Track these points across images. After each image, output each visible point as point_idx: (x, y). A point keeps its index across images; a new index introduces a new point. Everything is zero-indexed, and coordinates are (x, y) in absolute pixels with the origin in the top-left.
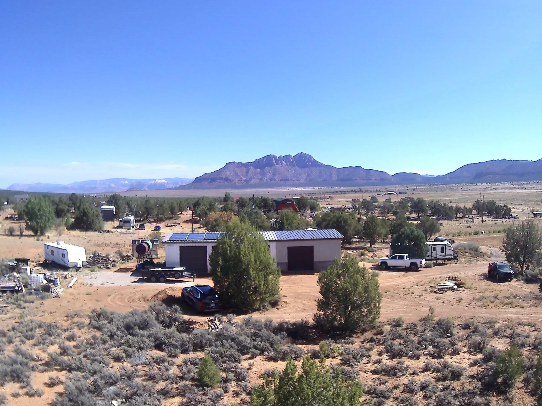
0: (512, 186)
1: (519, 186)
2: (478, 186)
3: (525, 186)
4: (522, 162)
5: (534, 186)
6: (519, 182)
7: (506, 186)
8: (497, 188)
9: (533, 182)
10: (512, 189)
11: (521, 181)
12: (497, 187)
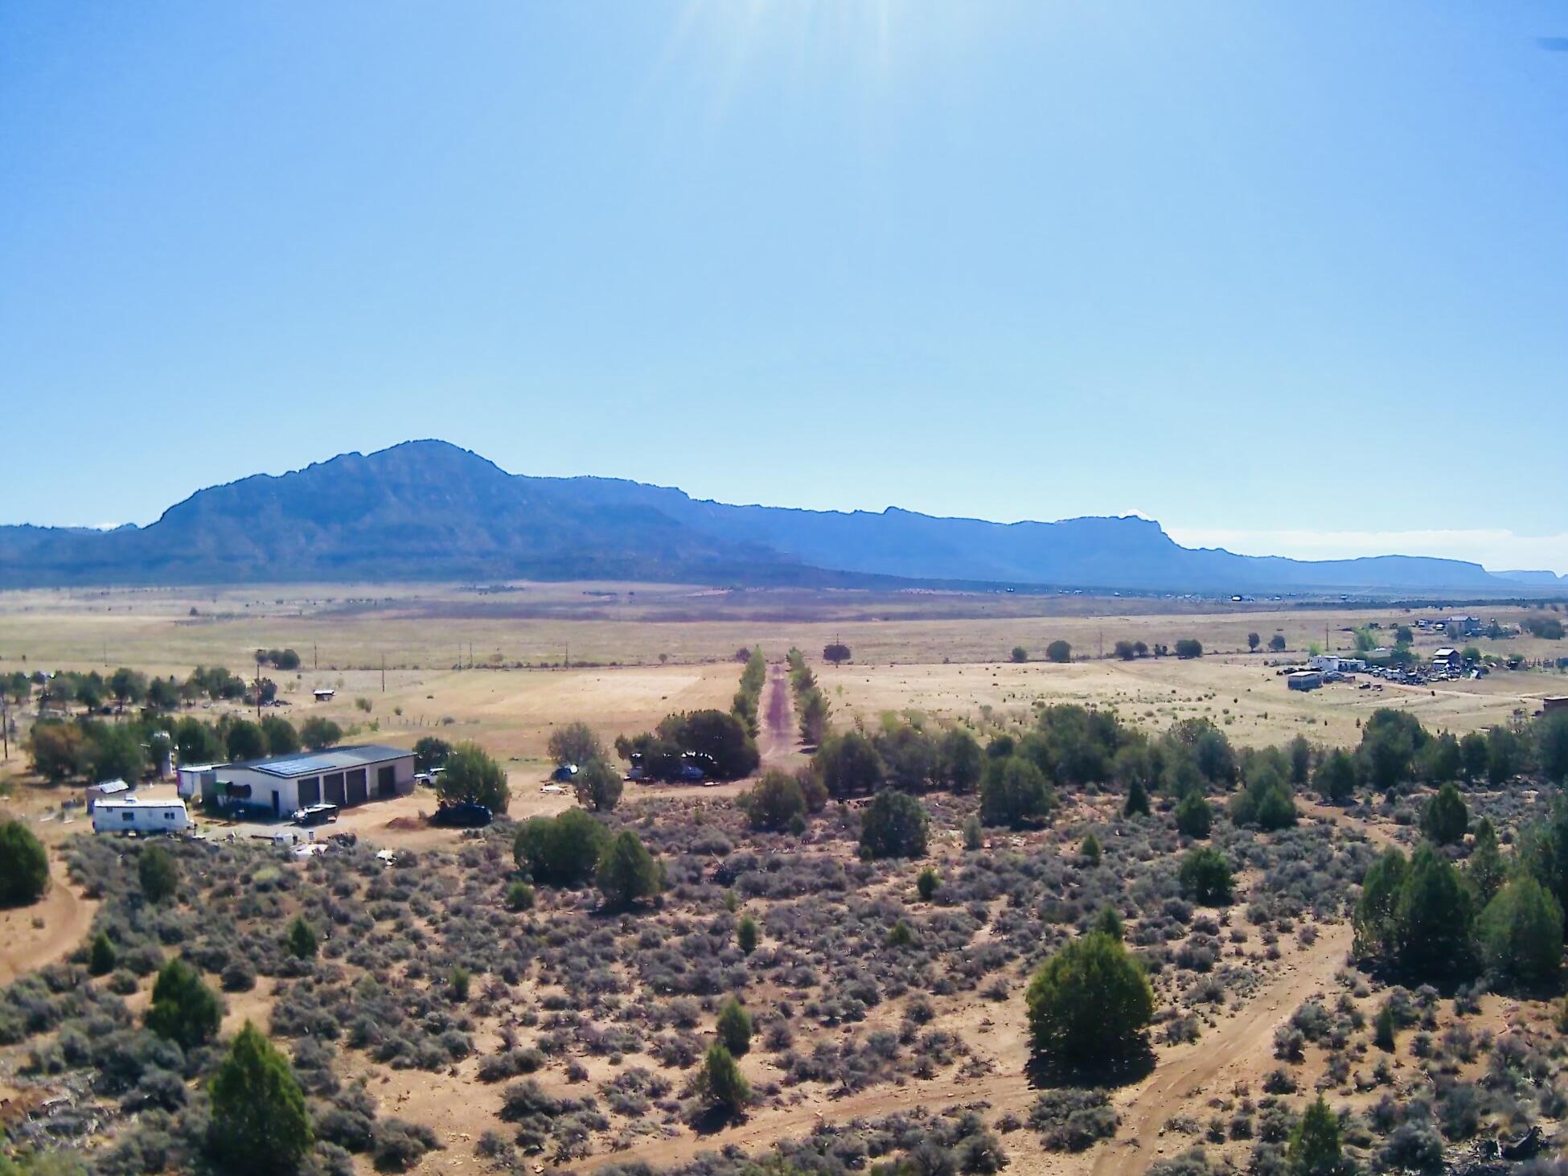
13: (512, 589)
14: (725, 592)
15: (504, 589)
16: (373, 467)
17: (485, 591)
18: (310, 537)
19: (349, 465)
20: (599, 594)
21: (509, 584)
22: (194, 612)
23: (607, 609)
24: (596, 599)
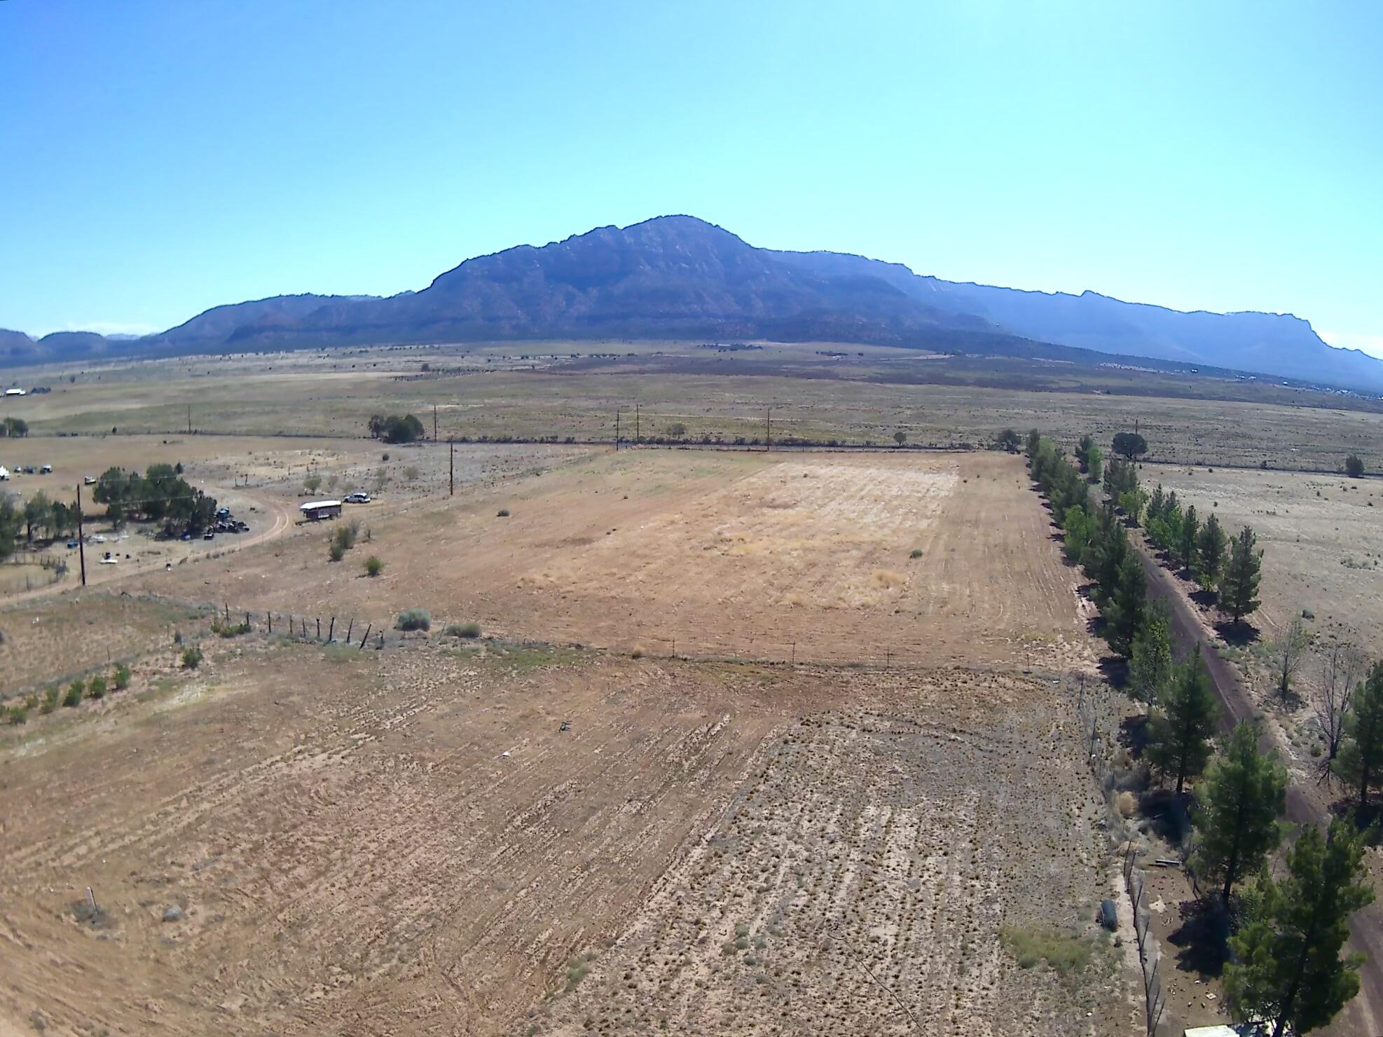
0: (320, 361)
1: (338, 361)
2: (234, 360)
3: (354, 360)
4: (355, 299)
5: (375, 360)
6: (342, 350)
7: (303, 360)
8: (281, 367)
9: (376, 348)
10: (319, 368)
11: (347, 345)
12: (279, 362)
13: (751, 347)
14: (947, 356)
15: (744, 348)
16: (629, 240)
17: (724, 349)
18: (570, 299)
19: (607, 237)
20: (830, 354)
21: (748, 344)
22: (425, 368)
23: (838, 369)
24: (827, 358)
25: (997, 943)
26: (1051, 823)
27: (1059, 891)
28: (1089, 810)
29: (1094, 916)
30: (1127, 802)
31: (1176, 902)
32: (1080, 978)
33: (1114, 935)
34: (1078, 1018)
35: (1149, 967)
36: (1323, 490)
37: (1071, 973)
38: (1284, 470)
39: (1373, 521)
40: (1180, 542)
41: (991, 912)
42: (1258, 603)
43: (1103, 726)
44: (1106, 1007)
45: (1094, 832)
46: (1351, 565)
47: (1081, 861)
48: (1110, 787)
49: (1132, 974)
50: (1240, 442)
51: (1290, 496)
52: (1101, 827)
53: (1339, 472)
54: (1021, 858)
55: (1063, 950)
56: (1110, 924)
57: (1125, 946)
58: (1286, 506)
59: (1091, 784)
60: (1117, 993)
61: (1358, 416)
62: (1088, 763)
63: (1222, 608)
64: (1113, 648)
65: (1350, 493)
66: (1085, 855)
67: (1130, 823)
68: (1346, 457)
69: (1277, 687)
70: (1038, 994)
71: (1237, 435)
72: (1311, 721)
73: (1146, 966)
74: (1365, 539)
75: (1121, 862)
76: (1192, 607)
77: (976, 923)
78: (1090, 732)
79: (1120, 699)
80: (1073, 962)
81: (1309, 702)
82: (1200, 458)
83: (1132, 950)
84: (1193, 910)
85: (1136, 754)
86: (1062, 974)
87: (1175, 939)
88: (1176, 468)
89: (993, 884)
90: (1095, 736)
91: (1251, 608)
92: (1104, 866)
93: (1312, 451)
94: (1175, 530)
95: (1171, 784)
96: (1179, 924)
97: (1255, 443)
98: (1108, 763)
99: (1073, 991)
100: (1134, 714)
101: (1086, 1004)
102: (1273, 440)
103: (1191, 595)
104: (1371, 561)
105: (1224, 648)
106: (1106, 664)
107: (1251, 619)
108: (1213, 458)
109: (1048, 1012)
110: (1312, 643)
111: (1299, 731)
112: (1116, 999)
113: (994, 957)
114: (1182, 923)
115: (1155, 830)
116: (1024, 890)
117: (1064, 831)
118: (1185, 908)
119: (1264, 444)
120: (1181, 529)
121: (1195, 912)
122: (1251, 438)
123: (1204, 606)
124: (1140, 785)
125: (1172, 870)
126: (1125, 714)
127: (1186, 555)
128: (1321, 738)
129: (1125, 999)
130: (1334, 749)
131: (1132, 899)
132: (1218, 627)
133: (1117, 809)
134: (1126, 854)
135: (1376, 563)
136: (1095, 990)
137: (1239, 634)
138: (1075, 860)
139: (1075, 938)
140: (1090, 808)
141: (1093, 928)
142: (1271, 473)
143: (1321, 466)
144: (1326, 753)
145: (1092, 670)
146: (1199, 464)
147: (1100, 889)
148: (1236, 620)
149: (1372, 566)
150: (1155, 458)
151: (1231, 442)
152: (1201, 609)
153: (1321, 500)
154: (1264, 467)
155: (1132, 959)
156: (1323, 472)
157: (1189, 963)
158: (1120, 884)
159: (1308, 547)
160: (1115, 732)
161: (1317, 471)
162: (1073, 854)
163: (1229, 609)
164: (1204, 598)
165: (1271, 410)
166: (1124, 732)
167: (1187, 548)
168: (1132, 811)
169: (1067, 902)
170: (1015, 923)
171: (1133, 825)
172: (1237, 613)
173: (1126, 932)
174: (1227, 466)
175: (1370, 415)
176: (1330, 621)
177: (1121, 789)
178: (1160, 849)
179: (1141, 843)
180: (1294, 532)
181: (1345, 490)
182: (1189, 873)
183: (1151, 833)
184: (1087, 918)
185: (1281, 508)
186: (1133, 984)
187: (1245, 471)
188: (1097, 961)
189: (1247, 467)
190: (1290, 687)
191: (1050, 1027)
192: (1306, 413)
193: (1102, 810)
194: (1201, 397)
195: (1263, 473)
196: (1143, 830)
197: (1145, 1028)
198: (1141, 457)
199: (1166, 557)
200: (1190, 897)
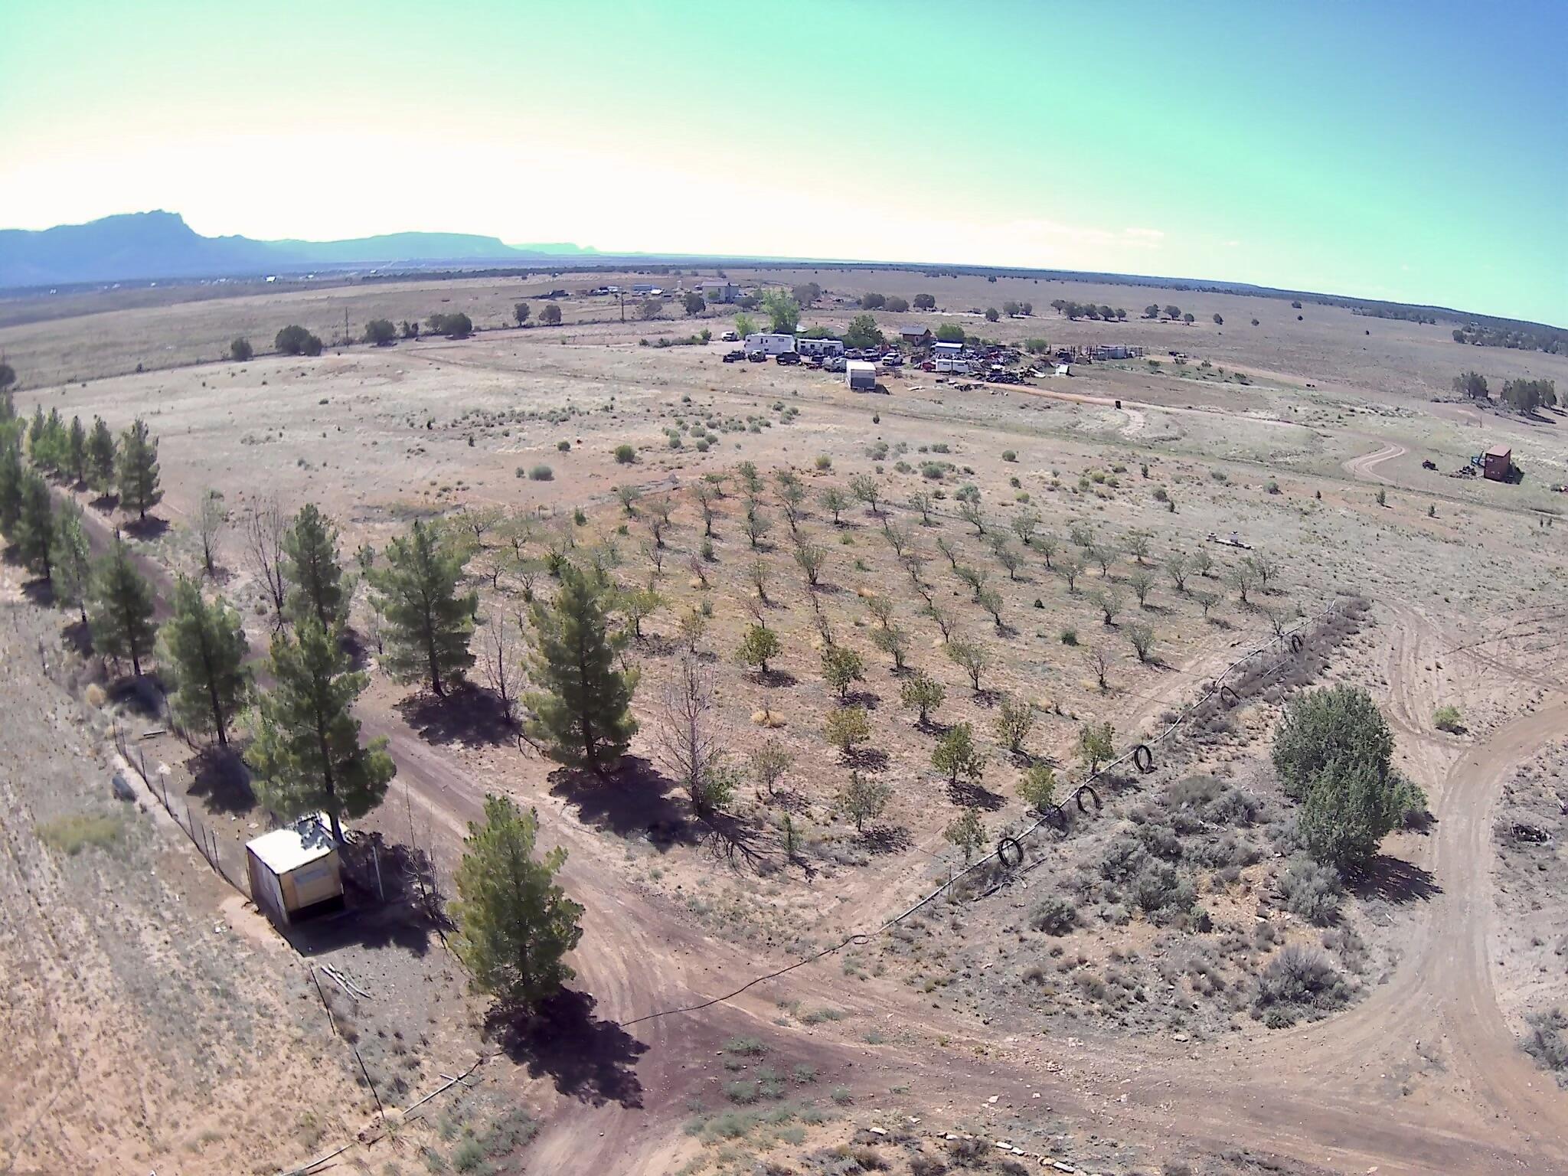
25: (40, 843)
26: (34, 731)
27: (70, 784)
28: (62, 712)
29: (110, 793)
30: (94, 693)
31: (179, 762)
32: (127, 848)
33: (136, 805)
34: (146, 879)
35: (183, 819)
36: (209, 380)
37: (116, 846)
38: (162, 368)
39: (270, 398)
40: (70, 455)
41: (21, 820)
42: (160, 494)
43: (45, 639)
44: (163, 863)
45: (75, 728)
46: (253, 442)
47: (76, 754)
48: (73, 688)
49: (169, 830)
50: (110, 351)
51: (173, 393)
52: (81, 722)
53: (224, 359)
54: (22, 768)
55: (99, 829)
56: (129, 796)
57: (151, 810)
58: (171, 403)
59: (53, 688)
60: (166, 848)
61: (240, 301)
62: (45, 673)
63: (126, 507)
64: (32, 571)
65: (240, 376)
66: (77, 749)
67: (105, 711)
68: (230, 343)
69: (202, 567)
70: (99, 872)
71: (106, 346)
72: (248, 587)
73: (180, 819)
74: (264, 415)
75: (112, 744)
76: (95, 515)
77: (14, 833)
78: (36, 647)
79: (52, 614)
80: (113, 837)
81: (239, 572)
82: (71, 375)
83: (159, 811)
84: (198, 764)
85: (87, 653)
86: (109, 849)
87: (194, 790)
88: (48, 391)
89: (11, 796)
90: (41, 650)
91: (155, 500)
92: (98, 751)
93: (190, 345)
94: (62, 445)
95: (128, 671)
96: (191, 779)
97: (125, 349)
98: (63, 668)
99: (127, 859)
100: (70, 623)
101: (145, 866)
102: (145, 343)
103: (91, 504)
104: (275, 434)
105: (137, 545)
106: (28, 588)
107: (156, 511)
108: (86, 372)
109: (117, 882)
110: (227, 520)
111: (238, 597)
112: (168, 854)
113: (44, 855)
114: (194, 777)
115: (131, 711)
116: (40, 793)
117: (49, 736)
118: (190, 764)
119: (137, 348)
120: (68, 443)
121: (200, 765)
122: (121, 345)
123: (108, 512)
124: (101, 677)
125: (162, 738)
126: (61, 626)
127: (77, 467)
128: (262, 598)
129: (176, 851)
130: (279, 603)
131: (137, 770)
132: (128, 527)
133: (88, 702)
134: (115, 736)
135: (281, 435)
136: (145, 852)
137: (149, 528)
138: (71, 755)
139: (103, 817)
140: (63, 710)
141: (115, 805)
142: (150, 375)
143: (202, 358)
144: (272, 610)
145: (18, 596)
146: (70, 381)
147: (104, 772)
148: (142, 515)
149: (278, 438)
150: (25, 385)
151: (100, 353)
152: (105, 515)
153: (208, 389)
154: (140, 370)
155: (163, 818)
156: (206, 362)
157: (218, 807)
158: (120, 761)
159: (200, 435)
160: (59, 642)
161: (198, 363)
162: (66, 751)
163: (134, 506)
164: (106, 503)
165: (140, 314)
166: (67, 640)
167: (77, 461)
168: (102, 702)
169: (82, 791)
170: (45, 821)
171: (109, 711)
172: (142, 508)
173: (145, 797)
174: (101, 377)
175: (254, 297)
176: (242, 496)
177: (86, 683)
178: (142, 725)
179: (123, 724)
180: (183, 424)
181: (233, 375)
182: (180, 734)
183: (128, 713)
184: (106, 798)
185: (166, 405)
186: (176, 837)
187: (121, 378)
188: (134, 829)
189: (122, 374)
190: (215, 563)
191: (126, 893)
192: (179, 309)
193: (75, 708)
194: (62, 316)
195: (140, 376)
196: (121, 714)
197: (209, 867)
198: (11, 387)
199: (58, 475)
200: (190, 754)
